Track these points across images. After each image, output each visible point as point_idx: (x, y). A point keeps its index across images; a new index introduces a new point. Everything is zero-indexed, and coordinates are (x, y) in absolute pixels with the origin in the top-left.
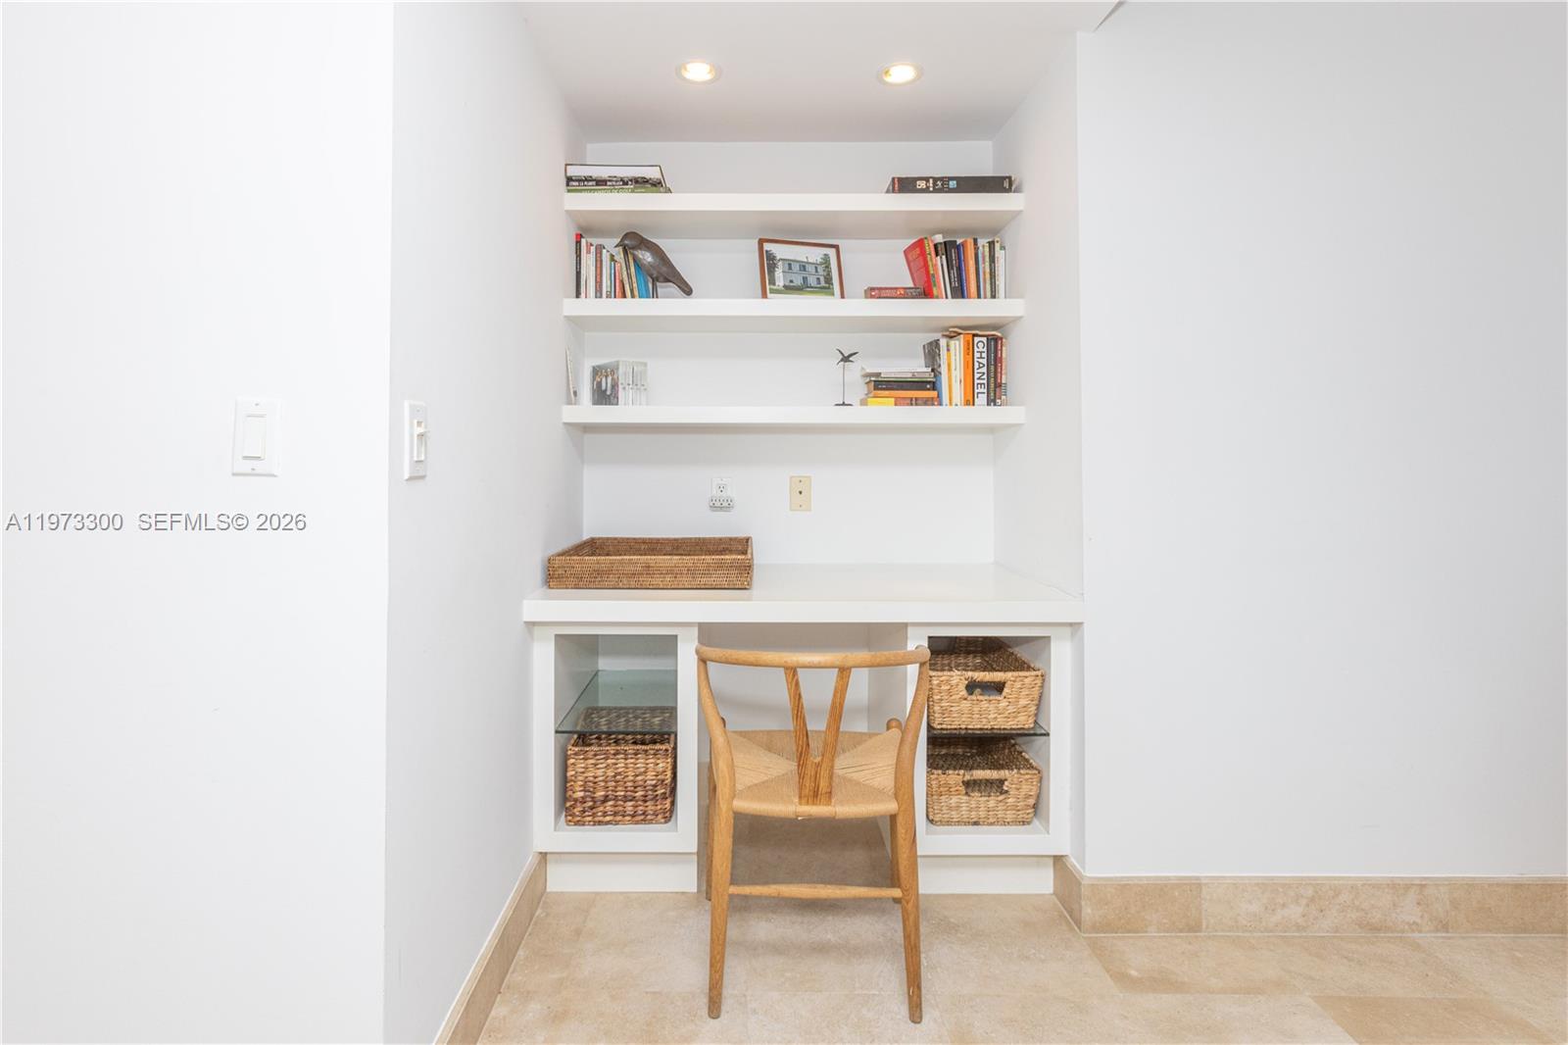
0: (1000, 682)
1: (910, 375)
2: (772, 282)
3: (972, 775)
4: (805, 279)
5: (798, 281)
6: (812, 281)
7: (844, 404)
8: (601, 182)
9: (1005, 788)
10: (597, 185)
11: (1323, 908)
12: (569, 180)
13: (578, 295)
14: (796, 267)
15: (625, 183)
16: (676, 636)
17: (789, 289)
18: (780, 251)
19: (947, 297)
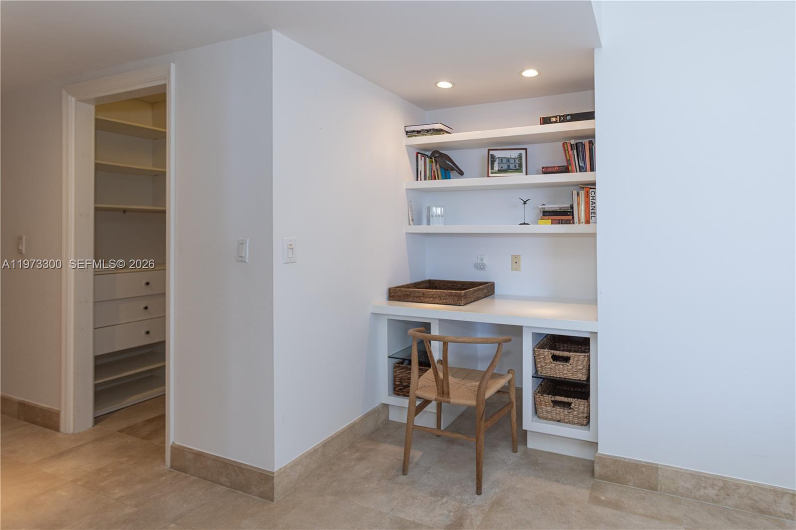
0: (567, 357)
1: (558, 209)
2: (492, 169)
3: (555, 398)
4: (509, 166)
5: (505, 167)
6: (512, 166)
7: (524, 224)
8: (419, 132)
9: (572, 407)
10: (418, 133)
11: (729, 494)
12: (407, 132)
13: (417, 180)
14: (504, 161)
15: (428, 132)
16: (430, 323)
17: (500, 171)
18: (497, 154)
19: (577, 172)
